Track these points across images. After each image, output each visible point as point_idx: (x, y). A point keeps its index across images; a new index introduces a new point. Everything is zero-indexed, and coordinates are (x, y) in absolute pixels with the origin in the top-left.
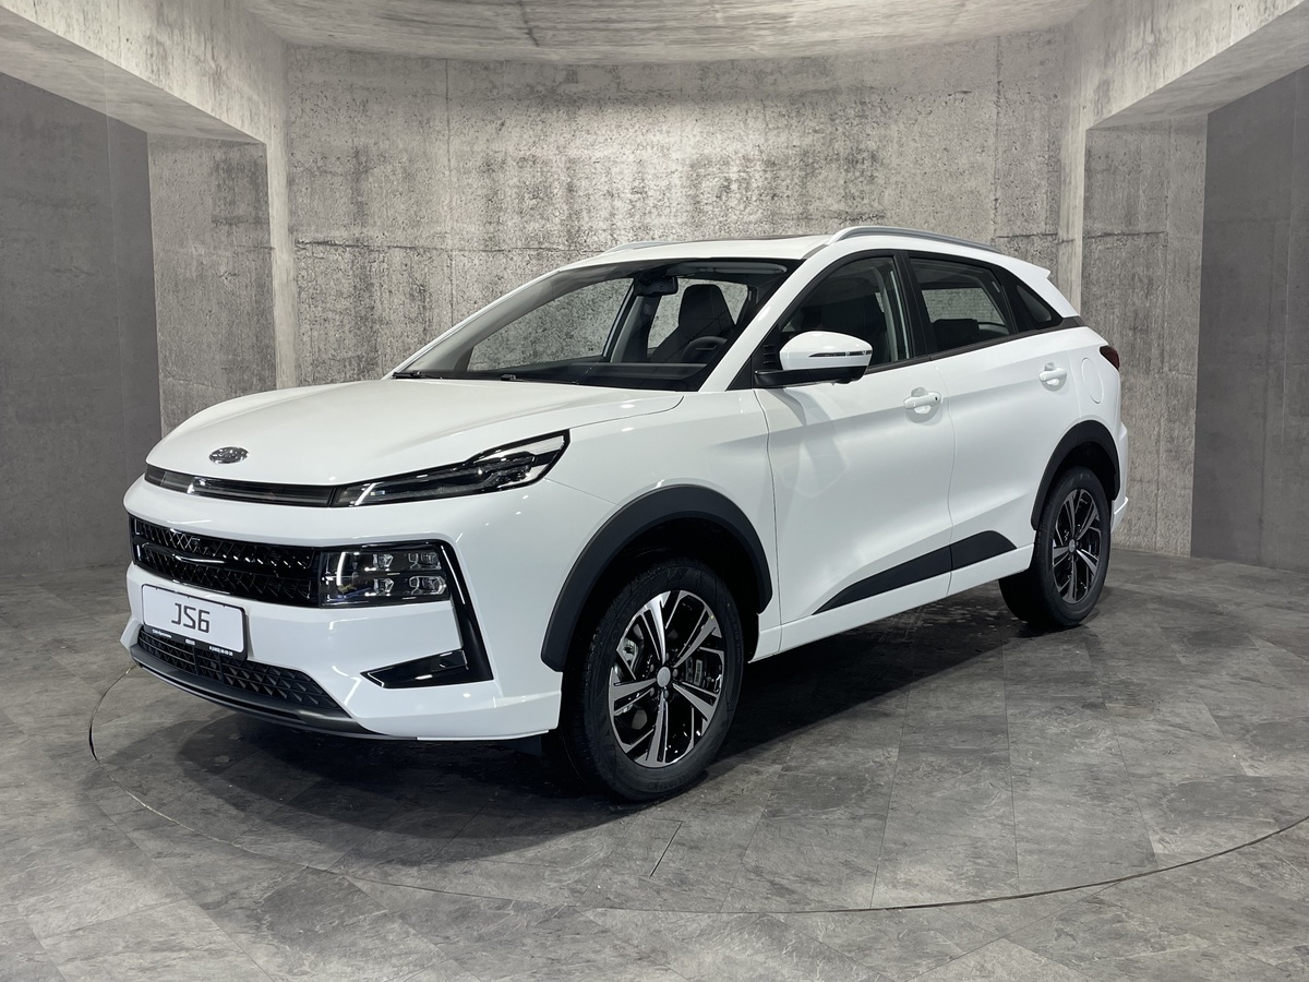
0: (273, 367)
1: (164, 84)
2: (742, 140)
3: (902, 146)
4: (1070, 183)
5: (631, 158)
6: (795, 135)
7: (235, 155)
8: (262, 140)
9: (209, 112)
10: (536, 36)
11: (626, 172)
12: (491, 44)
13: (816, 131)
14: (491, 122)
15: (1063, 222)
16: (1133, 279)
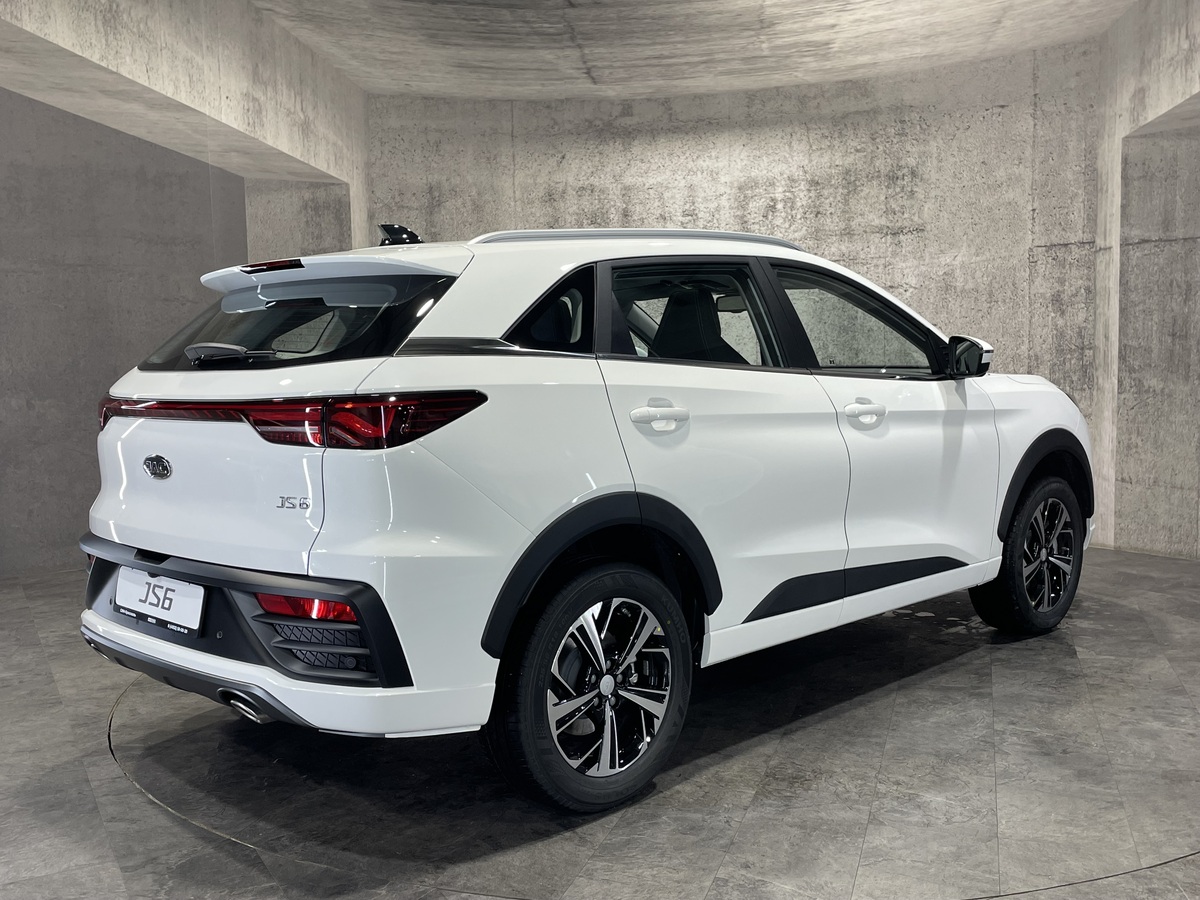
1: (258, 134)
2: (787, 162)
3: (940, 161)
4: (1107, 191)
5: (683, 183)
6: (838, 155)
7: (321, 194)
8: (345, 179)
9: (298, 157)
10: (594, 74)
11: (677, 196)
12: (553, 84)
13: (857, 151)
14: (553, 155)
15: (1100, 230)
16: (1171, 285)
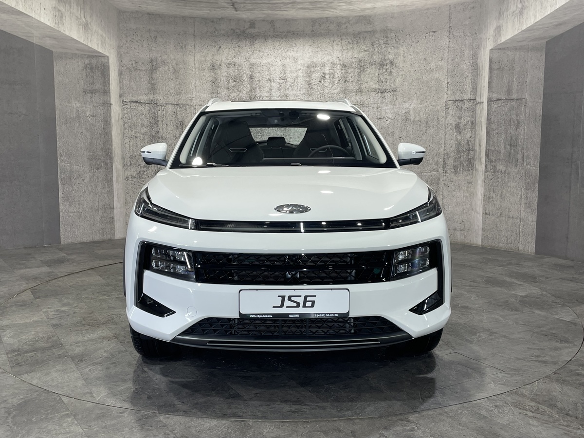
0: (111, 158)
1: (61, 29)
2: (330, 55)
3: (405, 57)
4: (482, 75)
5: (280, 63)
6: (356, 52)
7: (94, 61)
8: (107, 54)
9: (82, 41)
10: (236, 6)
11: (277, 70)
12: (215, 10)
13: (365, 51)
14: (215, 46)
15: (478, 94)
16: (510, 121)
